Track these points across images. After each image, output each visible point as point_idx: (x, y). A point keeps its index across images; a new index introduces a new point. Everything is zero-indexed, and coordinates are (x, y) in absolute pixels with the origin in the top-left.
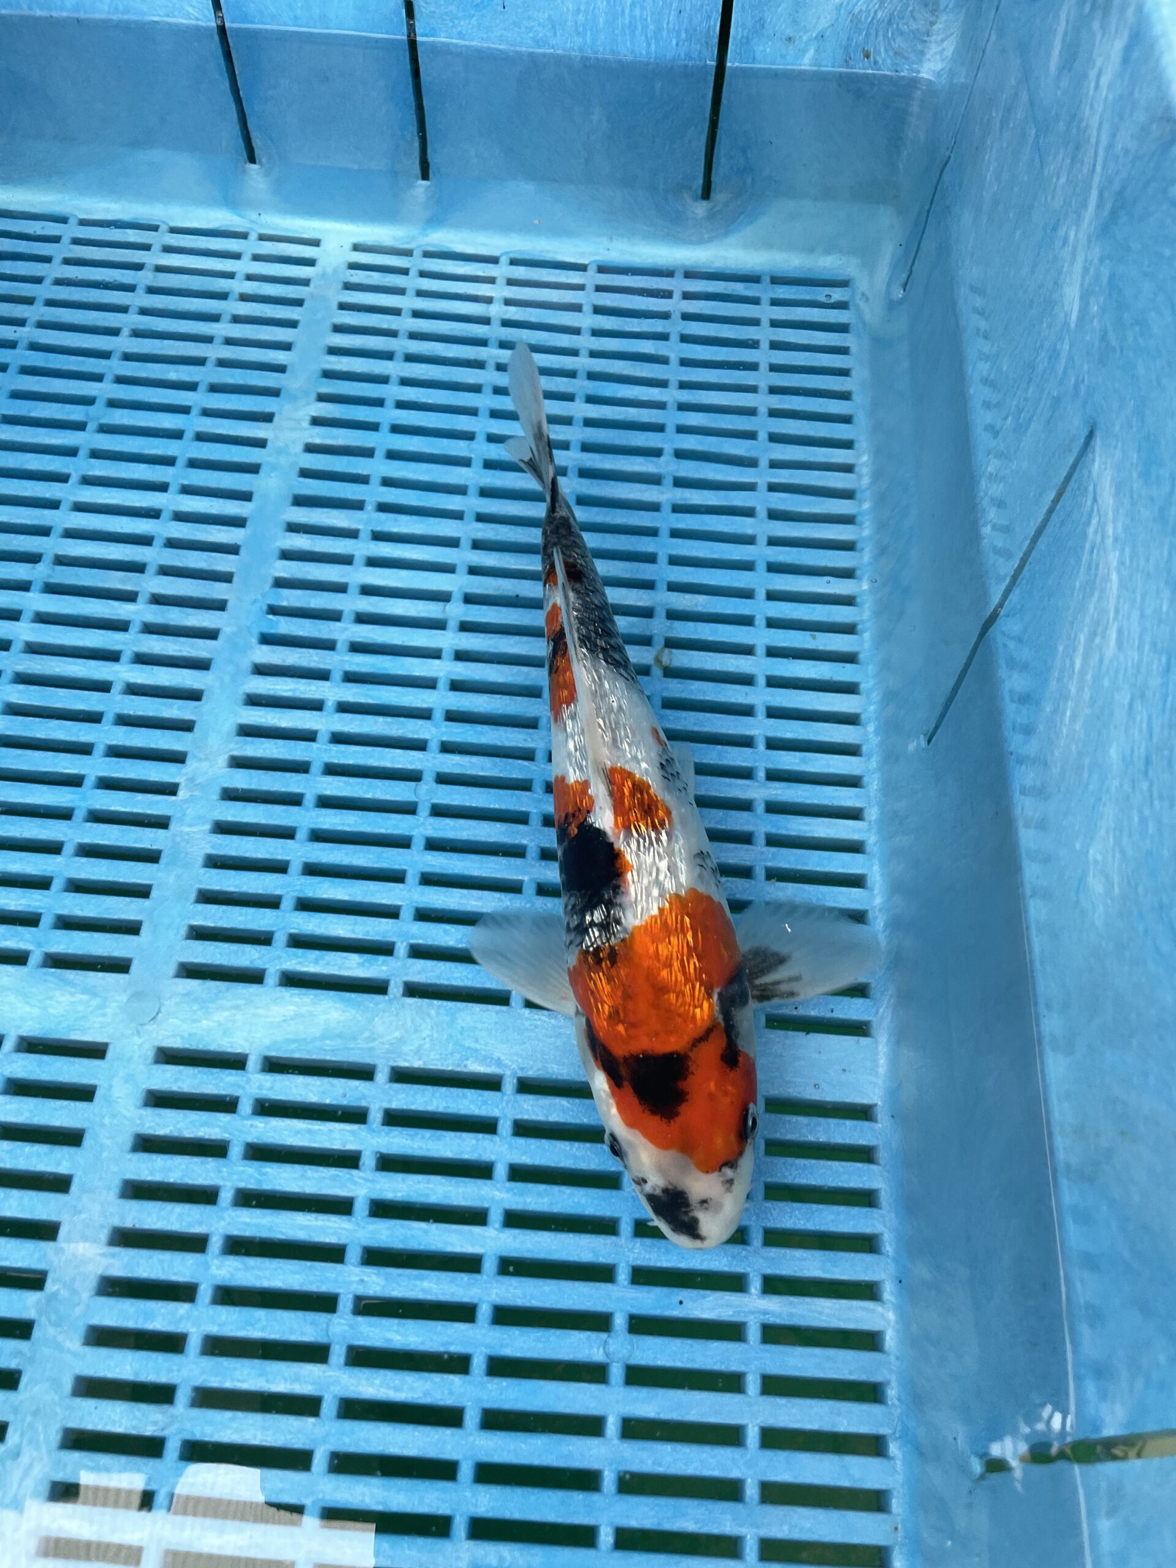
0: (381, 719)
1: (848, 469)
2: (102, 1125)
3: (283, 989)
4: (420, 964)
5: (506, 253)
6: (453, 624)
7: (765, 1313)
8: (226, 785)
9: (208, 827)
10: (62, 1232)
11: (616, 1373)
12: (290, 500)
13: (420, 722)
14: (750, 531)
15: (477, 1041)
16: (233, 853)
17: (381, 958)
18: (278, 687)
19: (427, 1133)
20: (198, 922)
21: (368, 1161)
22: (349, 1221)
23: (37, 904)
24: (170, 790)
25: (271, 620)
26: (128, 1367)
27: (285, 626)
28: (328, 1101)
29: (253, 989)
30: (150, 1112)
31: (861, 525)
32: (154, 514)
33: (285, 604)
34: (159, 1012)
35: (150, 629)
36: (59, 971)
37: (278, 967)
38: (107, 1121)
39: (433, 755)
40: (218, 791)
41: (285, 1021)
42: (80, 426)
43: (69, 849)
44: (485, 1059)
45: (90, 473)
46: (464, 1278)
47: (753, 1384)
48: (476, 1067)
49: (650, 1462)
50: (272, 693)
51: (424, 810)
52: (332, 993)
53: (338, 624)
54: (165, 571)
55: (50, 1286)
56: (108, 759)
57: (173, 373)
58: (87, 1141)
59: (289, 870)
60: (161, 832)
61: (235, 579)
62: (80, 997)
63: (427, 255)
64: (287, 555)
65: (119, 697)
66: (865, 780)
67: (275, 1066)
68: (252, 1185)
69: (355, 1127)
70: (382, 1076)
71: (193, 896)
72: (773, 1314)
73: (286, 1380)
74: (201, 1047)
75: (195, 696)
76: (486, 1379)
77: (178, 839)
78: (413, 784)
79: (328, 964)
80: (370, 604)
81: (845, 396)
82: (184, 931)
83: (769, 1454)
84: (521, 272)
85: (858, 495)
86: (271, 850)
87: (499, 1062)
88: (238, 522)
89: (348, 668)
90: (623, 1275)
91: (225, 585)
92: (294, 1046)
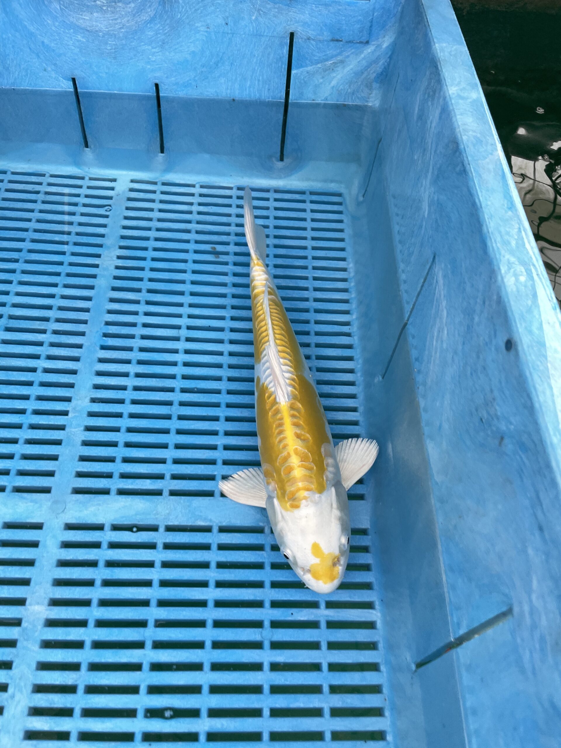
0: (154, 379)
1: (344, 270)
2: (43, 557)
3: (118, 496)
4: (176, 482)
5: (199, 183)
6: (183, 339)
7: (327, 616)
8: (89, 410)
9: (82, 428)
10: (28, 602)
11: (267, 644)
12: (110, 288)
13: (171, 380)
14: (306, 296)
15: (201, 512)
16: (94, 439)
17: (159, 481)
18: (109, 368)
19: (182, 551)
20: (80, 469)
21: (158, 564)
22: (151, 589)
23: (9, 465)
24: (65, 413)
25: (104, 339)
26: (60, 656)
27: (111, 342)
28: (139, 541)
29: (106, 496)
30: (63, 550)
31: (350, 292)
32: (52, 296)
33: (111, 332)
34: (65, 508)
35: (53, 345)
36: (20, 494)
37: (116, 487)
38: (45, 555)
39: (177, 394)
40: (86, 413)
41: (120, 509)
42: (16, 261)
43: (21, 441)
44: (205, 519)
45: (22, 280)
46: (200, 609)
47: (324, 646)
48: (201, 523)
49: (283, 680)
50: (107, 370)
51: (174, 417)
52: (139, 496)
53: (134, 340)
54: (58, 320)
55: (24, 624)
56: (37, 401)
57: (57, 238)
58: (37, 564)
59: (119, 445)
60: (62, 432)
61: (89, 322)
62: (30, 504)
63: (164, 184)
64: (110, 312)
65: (41, 374)
66: (358, 396)
67: (116, 528)
68: (109, 577)
69: (152, 551)
70: (162, 529)
71: (77, 458)
72: (331, 616)
73: (127, 657)
74: (84, 522)
75: (74, 372)
76: (212, 650)
77: (69, 434)
78: (169, 407)
79: (137, 484)
80: (147, 331)
81: (342, 240)
82: (74, 474)
83: (332, 673)
84: (205, 191)
85: (349, 280)
86: (110, 437)
87: (211, 520)
88: (89, 299)
89: (139, 358)
90: (267, 604)
91: (84, 325)
92: (124, 519)
